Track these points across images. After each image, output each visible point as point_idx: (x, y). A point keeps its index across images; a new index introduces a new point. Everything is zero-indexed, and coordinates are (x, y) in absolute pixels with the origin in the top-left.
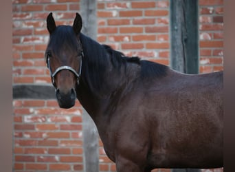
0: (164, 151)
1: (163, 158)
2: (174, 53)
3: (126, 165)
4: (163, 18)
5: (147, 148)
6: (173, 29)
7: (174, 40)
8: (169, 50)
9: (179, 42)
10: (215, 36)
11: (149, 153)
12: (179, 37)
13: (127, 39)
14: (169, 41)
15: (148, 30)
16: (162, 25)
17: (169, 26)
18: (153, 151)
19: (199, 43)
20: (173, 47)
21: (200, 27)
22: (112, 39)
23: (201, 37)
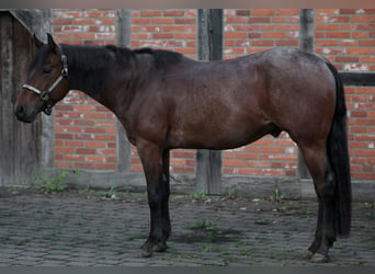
0: (182, 133)
1: (181, 139)
2: (200, 43)
3: (146, 146)
4: (191, 11)
5: (165, 130)
6: (200, 21)
7: (200, 31)
8: (197, 40)
9: (205, 32)
10: (238, 29)
11: (168, 134)
12: (205, 29)
13: (158, 29)
14: (196, 32)
15: (178, 22)
16: (190, 17)
17: (197, 18)
18: (172, 132)
19: (224, 35)
20: (200, 37)
21: (225, 19)
22: (144, 29)
23: (226, 29)
